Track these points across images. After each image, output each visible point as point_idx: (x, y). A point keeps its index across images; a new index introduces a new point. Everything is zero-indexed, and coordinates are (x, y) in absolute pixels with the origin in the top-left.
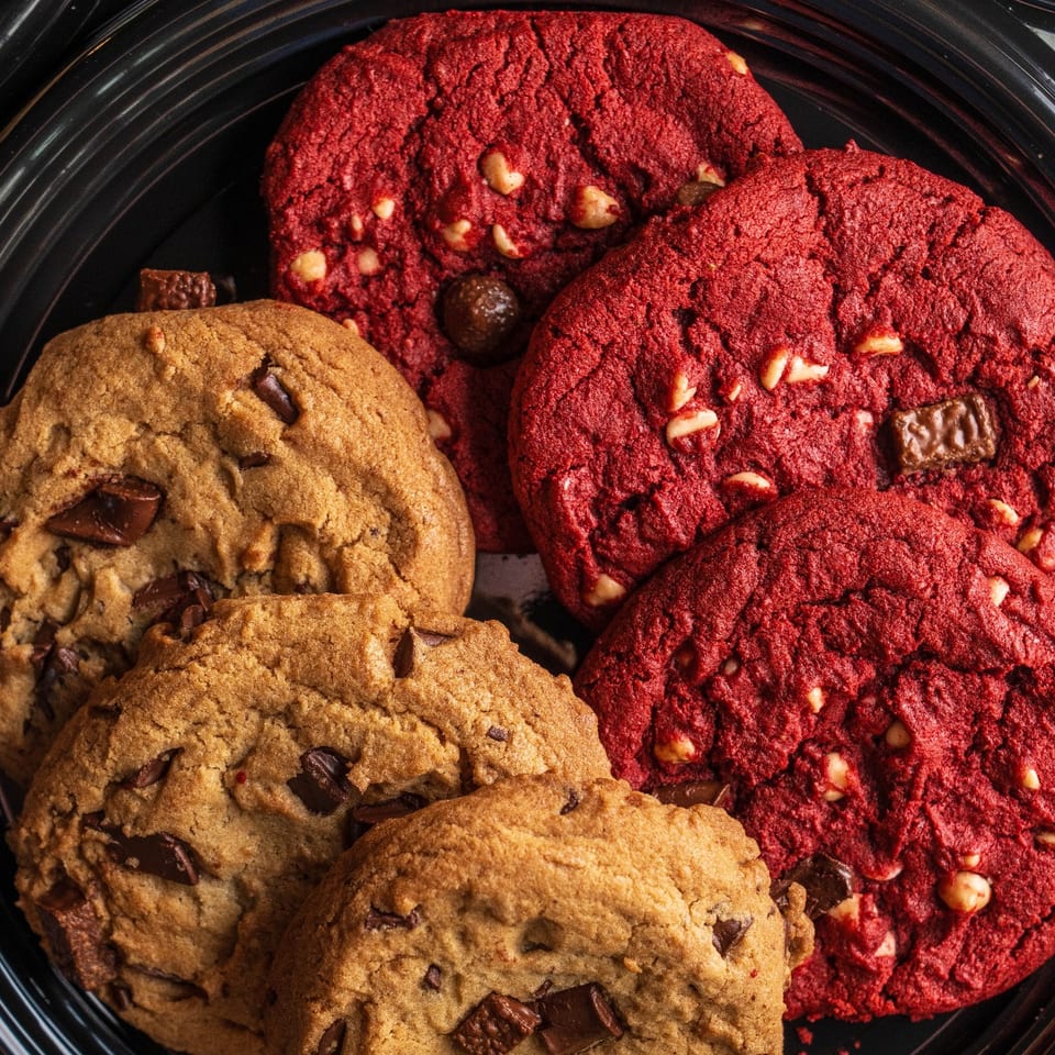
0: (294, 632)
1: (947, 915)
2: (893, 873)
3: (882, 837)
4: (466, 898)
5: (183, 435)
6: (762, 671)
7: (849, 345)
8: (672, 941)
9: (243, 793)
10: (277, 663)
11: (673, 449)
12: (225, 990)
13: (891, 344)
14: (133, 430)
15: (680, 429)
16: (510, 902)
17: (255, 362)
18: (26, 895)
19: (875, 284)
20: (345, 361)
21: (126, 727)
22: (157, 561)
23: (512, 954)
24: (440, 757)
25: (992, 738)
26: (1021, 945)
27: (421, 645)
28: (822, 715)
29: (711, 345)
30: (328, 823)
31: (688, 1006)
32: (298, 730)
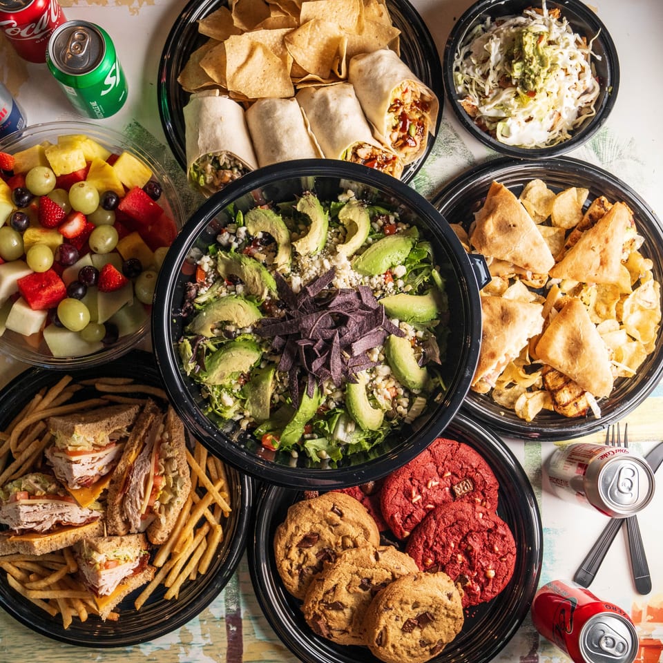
0: (355, 557)
1: (488, 579)
2: (476, 574)
3: (472, 568)
4: (401, 601)
5: (321, 523)
6: (441, 543)
7: (441, 476)
8: (440, 600)
9: (350, 590)
10: (353, 563)
11: (414, 505)
12: (353, 630)
13: (449, 474)
14: (311, 524)
15: (414, 501)
16: (410, 601)
17: (332, 506)
18: (308, 620)
19: (443, 464)
20: (348, 502)
21: (326, 582)
22: (319, 548)
23: (411, 610)
24: (388, 575)
25: (487, 543)
26: (503, 581)
27: (380, 554)
28: (454, 548)
29: (416, 483)
30: (367, 592)
31: (445, 611)
32: (359, 576)
